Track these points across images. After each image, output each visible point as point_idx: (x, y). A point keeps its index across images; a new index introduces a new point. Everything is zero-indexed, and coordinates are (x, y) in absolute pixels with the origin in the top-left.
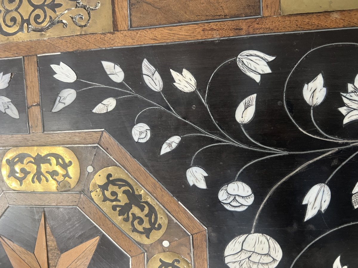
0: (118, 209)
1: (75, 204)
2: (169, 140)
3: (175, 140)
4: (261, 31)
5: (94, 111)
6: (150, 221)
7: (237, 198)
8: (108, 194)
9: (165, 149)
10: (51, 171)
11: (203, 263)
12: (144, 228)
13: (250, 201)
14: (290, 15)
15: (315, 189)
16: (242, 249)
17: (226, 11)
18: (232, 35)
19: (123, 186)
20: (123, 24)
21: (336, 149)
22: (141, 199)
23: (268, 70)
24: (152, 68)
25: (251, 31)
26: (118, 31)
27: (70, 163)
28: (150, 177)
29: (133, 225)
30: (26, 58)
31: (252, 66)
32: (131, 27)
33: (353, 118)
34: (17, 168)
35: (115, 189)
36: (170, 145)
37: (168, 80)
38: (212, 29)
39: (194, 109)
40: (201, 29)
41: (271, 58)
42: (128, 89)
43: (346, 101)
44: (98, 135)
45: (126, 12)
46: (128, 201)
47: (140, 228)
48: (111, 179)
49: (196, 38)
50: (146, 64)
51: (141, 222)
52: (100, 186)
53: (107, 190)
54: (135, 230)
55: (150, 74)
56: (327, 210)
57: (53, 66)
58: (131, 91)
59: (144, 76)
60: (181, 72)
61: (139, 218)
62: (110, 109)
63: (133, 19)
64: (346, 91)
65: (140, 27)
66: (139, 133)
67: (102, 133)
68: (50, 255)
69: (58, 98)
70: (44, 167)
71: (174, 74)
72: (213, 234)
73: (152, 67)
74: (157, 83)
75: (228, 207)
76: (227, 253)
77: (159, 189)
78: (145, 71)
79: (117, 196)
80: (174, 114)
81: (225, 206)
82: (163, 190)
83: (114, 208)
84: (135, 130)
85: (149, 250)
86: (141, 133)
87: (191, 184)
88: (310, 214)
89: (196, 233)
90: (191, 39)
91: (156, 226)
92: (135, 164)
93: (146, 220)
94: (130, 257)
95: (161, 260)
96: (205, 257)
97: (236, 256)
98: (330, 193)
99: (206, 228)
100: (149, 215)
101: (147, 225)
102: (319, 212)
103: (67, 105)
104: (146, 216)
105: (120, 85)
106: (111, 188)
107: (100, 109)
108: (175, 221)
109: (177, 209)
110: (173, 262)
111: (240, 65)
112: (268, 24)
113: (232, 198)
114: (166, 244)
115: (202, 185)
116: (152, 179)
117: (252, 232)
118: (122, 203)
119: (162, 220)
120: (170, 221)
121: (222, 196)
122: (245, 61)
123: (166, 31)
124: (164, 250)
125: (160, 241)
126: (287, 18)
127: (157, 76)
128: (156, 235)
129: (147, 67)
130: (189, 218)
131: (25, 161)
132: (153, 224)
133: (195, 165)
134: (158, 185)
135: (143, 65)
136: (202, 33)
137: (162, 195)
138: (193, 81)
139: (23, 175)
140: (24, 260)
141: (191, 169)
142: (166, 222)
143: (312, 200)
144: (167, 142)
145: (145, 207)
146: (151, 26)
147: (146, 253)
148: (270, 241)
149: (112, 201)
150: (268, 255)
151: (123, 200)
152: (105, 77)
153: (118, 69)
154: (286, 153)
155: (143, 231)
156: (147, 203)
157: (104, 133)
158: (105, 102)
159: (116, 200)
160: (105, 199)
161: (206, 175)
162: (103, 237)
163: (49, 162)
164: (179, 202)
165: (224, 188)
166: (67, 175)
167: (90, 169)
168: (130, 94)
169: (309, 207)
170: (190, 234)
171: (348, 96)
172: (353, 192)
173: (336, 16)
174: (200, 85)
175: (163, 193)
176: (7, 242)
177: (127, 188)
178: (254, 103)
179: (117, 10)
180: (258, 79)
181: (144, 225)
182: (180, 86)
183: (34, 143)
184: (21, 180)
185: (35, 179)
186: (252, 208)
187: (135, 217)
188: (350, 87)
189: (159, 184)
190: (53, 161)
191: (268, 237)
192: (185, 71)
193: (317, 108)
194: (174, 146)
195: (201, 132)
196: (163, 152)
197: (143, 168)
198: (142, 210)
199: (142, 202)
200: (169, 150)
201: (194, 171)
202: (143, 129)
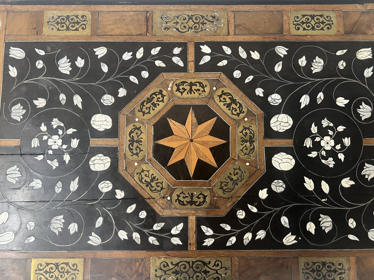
0: (226, 105)
1: (206, 103)
2: (249, 77)
3: (251, 77)
4: (284, 40)
5: (218, 65)
6: (240, 110)
7: (275, 100)
8: (222, 99)
9: (247, 81)
10: (196, 89)
11: (262, 127)
12: (237, 113)
13: (280, 101)
14: (293, 35)
15: (304, 96)
16: (277, 121)
17: (271, 32)
18: (273, 40)
20: (232, 32)
21: (311, 82)
23: (286, 53)
24: (243, 50)
25: (280, 39)
26: (229, 35)
27: (206, 86)
28: (240, 92)
29: (232, 112)
30: (189, 42)
31: (281, 51)
32: (235, 34)
33: (316, 72)
34: (181, 87)
35: (225, 97)
36: (249, 79)
37: (249, 55)
38: (266, 38)
39: (259, 65)
40: (262, 37)
41: (287, 49)
42: (233, 57)
43: (313, 65)
44: (219, 75)
45: (233, 28)
46: (230, 102)
47: (235, 113)
48: (223, 92)
49: (260, 40)
51: (236, 110)
52: (218, 96)
53: (222, 97)
54: (233, 114)
55: (242, 52)
56: (308, 105)
57: (201, 46)
59: (239, 53)
60: (254, 52)
62: (225, 64)
63: (236, 31)
64: (313, 62)
65: (238, 35)
66: (236, 74)
67: (221, 74)
68: (193, 127)
69: (202, 59)
70: (194, 87)
71: (251, 52)
72: (266, 115)
74: (245, 55)
75: (272, 104)
76: (271, 122)
77: (244, 97)
78: (240, 50)
79: (226, 100)
80: (251, 67)
81: (271, 103)
82: (246, 97)
83: (224, 105)
85: (238, 122)
86: (237, 74)
87: (257, 95)
88: (302, 106)
89: (259, 115)
90: (258, 40)
91: (242, 112)
92: (234, 86)
93: (238, 109)
94: (230, 126)
95: (244, 126)
96: (262, 124)
97: (275, 123)
98: (309, 98)
99: (263, 112)
101: (238, 111)
102: (306, 105)
103: (206, 62)
104: (238, 108)
105: (230, 55)
106: (223, 96)
107: (220, 64)
108: (250, 110)
109: (251, 105)
110: (249, 127)
111: (276, 51)
112: (286, 38)
113: (273, 100)
114: (246, 119)
115: (262, 95)
116: (241, 93)
117: (281, 113)
118: (228, 103)
119: (245, 110)
120: (248, 109)
121: (269, 99)
122: (278, 50)
123: (248, 37)
124: (245, 122)
125: (244, 118)
126: (293, 36)
127: (245, 53)
128: (242, 115)
129: (241, 49)
130: (256, 108)
131: (185, 85)
132: (241, 112)
133: (259, 87)
134: (243, 95)
135: (239, 48)
136: (262, 39)
137: (245, 99)
138: (259, 55)
139: (183, 91)
140: (180, 129)
143: (303, 101)
145: (238, 104)
146: (243, 35)
147: (237, 124)
148: (288, 117)
149: (223, 102)
150: (287, 122)
151: (229, 101)
152: (223, 52)
153: (229, 49)
154: (293, 83)
155: (236, 114)
157: (222, 74)
158: (222, 61)
159: (225, 101)
160: (220, 101)
161: (263, 91)
162: (219, 117)
163: (196, 85)
164: (252, 102)
165: (270, 96)
166: (204, 91)
167: (214, 88)
168: (233, 59)
169: (302, 103)
170: (256, 115)
171: (314, 64)
172: (317, 98)
173: (309, 37)
174: (261, 57)
176: (172, 121)
177: (230, 96)
178: (281, 65)
179: (229, 28)
180: (282, 56)
182: (254, 57)
183: (190, 77)
184: (182, 93)
185: (189, 93)
186: (281, 104)
187: (233, 108)
188: (314, 61)
189: (244, 95)
190: (198, 85)
191: (287, 115)
193: (303, 67)
194: (251, 80)
195: (262, 75)
196: (246, 82)
197: (237, 88)
198: (236, 105)
199: (237, 102)
200: (248, 81)
201: (258, 90)
202: (238, 73)
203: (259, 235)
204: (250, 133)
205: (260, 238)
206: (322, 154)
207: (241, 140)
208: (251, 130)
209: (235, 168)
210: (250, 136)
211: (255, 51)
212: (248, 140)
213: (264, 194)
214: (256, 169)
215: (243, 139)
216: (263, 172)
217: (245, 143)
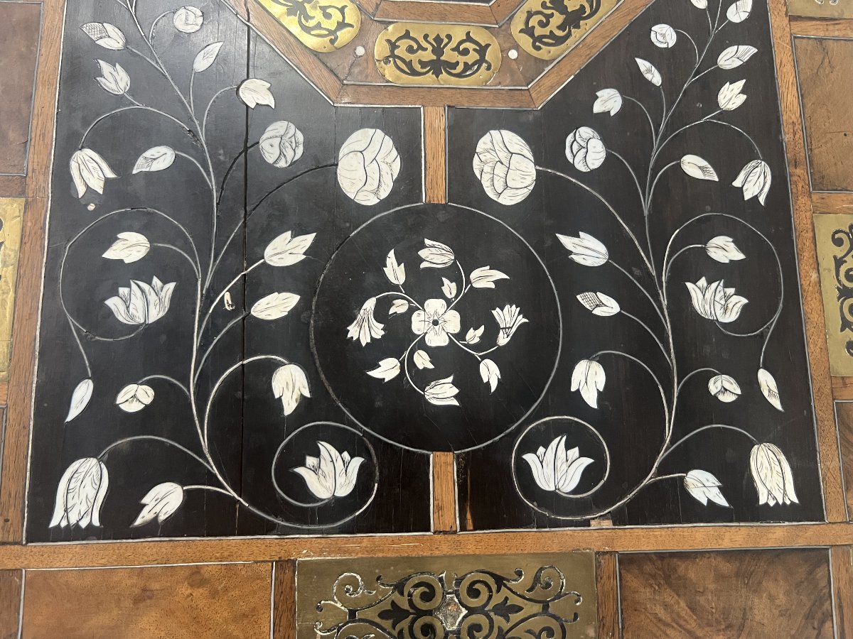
2: (656, 71)
3: (656, 78)
4: (794, 191)
6: (545, 36)
7: (584, 150)
9: (643, 65)
11: (488, 102)
12: (533, 27)
13: (580, 166)
14: (813, 223)
15: (602, 248)
16: (512, 153)
17: (816, 151)
18: (788, 156)
19: (591, 6)
20: (798, 28)
21: (654, 274)
22: (574, 27)
23: (747, 196)
24: (746, 58)
25: (795, 178)
26: (790, 21)
28: (604, 42)
29: (538, 13)
31: (753, 178)
32: (795, 38)
33: (693, 294)
36: (649, 71)
37: (733, 76)
38: (795, 134)
39: (698, 105)
40: (795, 121)
41: (762, 200)
42: (719, 26)
43: (714, 285)
45: (812, 34)
46: (569, 10)
47: (534, 22)
49: (784, 113)
50: (752, 51)
51: (543, 25)
54: (530, 15)
55: (738, 54)
56: (572, 261)
58: (717, 29)
59: (736, 47)
60: (743, 92)
61: (548, 23)
63: (805, 41)
64: (725, 286)
65: (794, 48)
66: (664, 32)
71: (741, 84)
72: (531, 117)
73: (748, 58)
74: (728, 62)
75: (570, 138)
76: (505, 132)
77: (588, 52)
78: (742, 48)
80: (690, 81)
81: (572, 135)
82: (588, 57)
84: (666, 29)
85: (502, 31)
86: (664, 36)
87: (598, 94)
88: (566, 241)
89: (530, 95)
90: (782, 107)
91: (537, 44)
92: (622, 24)
93: (546, 31)
94: (490, 4)
95: (488, 45)
96: (497, 105)
97: (502, 145)
98: (596, 265)
99: (539, 108)
100: (552, 35)
101: (539, 31)
102: (571, 253)
104: (551, 32)
105: (724, 17)
108: (547, 69)
109: (563, 73)
110: (486, 62)
111: (753, 163)
112: (803, 201)
113: (583, 144)
114: (513, 54)
115: (598, 108)
116: (602, 45)
117: (538, 168)
119: (545, 53)
120: (547, 63)
121: (585, 132)
122: (758, 169)
123: (791, 78)
124: (504, 51)
125: (517, 47)
126: (809, 222)
127: (737, 63)
128: (525, 42)
129: (747, 51)
130: (552, 88)
132: (538, 39)
133: (624, 100)
134: (594, 51)
135: (750, 47)
136: (791, 121)
137: (581, 56)
138: (732, 106)
141: (618, 95)
142: (546, 58)
143: (586, 243)
144: (653, 68)
145: (564, 31)
146: (796, 63)
147: (497, 26)
148: (526, 190)
150: (507, 186)
151: (572, 4)
153: (744, 16)
154: (646, 213)
155: (530, 25)
156: (569, 35)
161: (612, 113)
164: (572, 77)
165: (596, 134)
168: (713, 28)
169: (575, 240)
170: (529, 86)
171: (720, 288)
172: (598, 294)
173: (814, 276)
174: (726, 114)
175: (583, 57)
177: (588, 11)
178: (707, 178)
179: (814, 22)
180: (737, 183)
181: (537, 27)
182: (726, 90)
186: (570, 168)
187: (549, 17)
188: (731, 291)
189: (595, 53)
191: (531, 188)
192: (743, 97)
193: (704, 251)
194: (648, 76)
195: (667, 112)
196: (639, 61)
197: (616, 33)
198: (559, 28)
199: (570, 28)
200: (642, 69)
201: (615, 99)
202: (668, 38)
203: (115, 73)
204: (466, 64)
205: (102, 76)
206: (397, 302)
207: (443, 36)
208: (476, 67)
209: (346, 10)
210: (457, 63)
211: (745, 97)
212: (442, 58)
213: (255, 95)
214: (342, 78)
215: (446, 40)
216: (334, 98)
217: (430, 48)
